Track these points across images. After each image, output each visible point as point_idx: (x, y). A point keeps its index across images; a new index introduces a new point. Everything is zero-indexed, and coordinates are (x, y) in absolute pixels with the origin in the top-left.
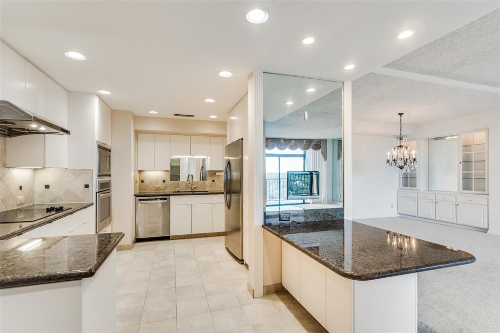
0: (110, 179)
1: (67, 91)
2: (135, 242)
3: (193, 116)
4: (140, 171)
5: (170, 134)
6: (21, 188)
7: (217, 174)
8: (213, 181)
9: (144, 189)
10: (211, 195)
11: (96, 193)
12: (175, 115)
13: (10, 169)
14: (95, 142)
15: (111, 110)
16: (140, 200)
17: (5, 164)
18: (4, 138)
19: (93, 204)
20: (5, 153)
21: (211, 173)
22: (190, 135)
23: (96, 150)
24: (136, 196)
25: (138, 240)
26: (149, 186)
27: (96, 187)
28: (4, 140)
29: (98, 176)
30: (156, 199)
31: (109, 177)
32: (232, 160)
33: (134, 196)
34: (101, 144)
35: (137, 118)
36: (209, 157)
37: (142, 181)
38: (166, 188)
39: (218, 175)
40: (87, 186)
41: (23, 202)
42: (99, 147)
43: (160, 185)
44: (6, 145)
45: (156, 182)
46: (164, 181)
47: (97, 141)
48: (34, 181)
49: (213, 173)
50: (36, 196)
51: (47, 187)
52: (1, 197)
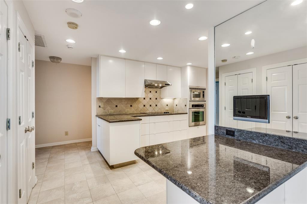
0: (205, 103)
1: (181, 68)
6: (167, 105)
11: (189, 109)
13: (162, 99)
15: (206, 69)
18: (160, 89)
19: (187, 113)
20: (161, 94)
23: (188, 90)
27: (189, 106)
29: (190, 101)
34: (192, 87)
40: (186, 106)
41: (168, 110)
42: (190, 88)
44: (161, 91)
48: (174, 103)
50: (174, 109)
51: (177, 105)
52: (159, 108)
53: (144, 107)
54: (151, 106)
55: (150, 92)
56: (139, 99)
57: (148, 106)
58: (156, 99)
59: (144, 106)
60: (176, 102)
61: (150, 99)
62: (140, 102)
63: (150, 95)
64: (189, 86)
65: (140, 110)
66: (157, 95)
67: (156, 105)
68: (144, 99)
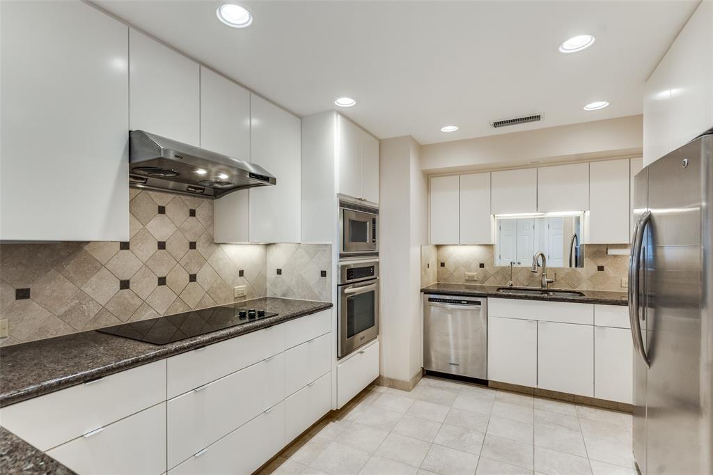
0: (377, 260)
1: (300, 117)
2: (424, 376)
3: (537, 118)
4: (438, 247)
5: (490, 169)
6: (241, 273)
7: (611, 252)
8: (601, 268)
9: (445, 279)
10: (592, 305)
11: (338, 285)
12: (496, 124)
13: (221, 246)
14: (336, 196)
15: (380, 141)
16: (430, 300)
17: (213, 239)
18: (209, 200)
19: (331, 306)
20: (213, 223)
21: (593, 249)
22: (536, 165)
23: (337, 210)
24: (425, 291)
25: (428, 373)
26: (455, 274)
27: (338, 276)
28: (211, 204)
29: (342, 256)
30: (459, 302)
31: (375, 257)
32: (661, 216)
33: (422, 291)
34: (346, 200)
35: (423, 150)
36: (588, 213)
37: (443, 265)
38: (485, 278)
39: (615, 256)
40: (323, 274)
41: (245, 294)
42: (342, 204)
43: (475, 272)
44: (213, 212)
45: (467, 266)
46: (482, 266)
47: (339, 194)
48: (265, 263)
49: (600, 251)
50: (268, 284)
51: (279, 272)
52: (206, 288)
53: (125, 291)
54: (162, 281)
55: (162, 210)
56: (86, 248)
57: (145, 286)
58: (193, 245)
59: (125, 285)
60: (279, 257)
61: (162, 245)
62: (96, 266)
63: (160, 228)
64: (339, 195)
65: (93, 310)
66: (194, 227)
67: (193, 278)
68: (125, 246)
